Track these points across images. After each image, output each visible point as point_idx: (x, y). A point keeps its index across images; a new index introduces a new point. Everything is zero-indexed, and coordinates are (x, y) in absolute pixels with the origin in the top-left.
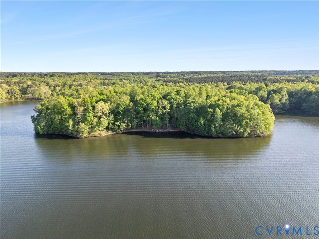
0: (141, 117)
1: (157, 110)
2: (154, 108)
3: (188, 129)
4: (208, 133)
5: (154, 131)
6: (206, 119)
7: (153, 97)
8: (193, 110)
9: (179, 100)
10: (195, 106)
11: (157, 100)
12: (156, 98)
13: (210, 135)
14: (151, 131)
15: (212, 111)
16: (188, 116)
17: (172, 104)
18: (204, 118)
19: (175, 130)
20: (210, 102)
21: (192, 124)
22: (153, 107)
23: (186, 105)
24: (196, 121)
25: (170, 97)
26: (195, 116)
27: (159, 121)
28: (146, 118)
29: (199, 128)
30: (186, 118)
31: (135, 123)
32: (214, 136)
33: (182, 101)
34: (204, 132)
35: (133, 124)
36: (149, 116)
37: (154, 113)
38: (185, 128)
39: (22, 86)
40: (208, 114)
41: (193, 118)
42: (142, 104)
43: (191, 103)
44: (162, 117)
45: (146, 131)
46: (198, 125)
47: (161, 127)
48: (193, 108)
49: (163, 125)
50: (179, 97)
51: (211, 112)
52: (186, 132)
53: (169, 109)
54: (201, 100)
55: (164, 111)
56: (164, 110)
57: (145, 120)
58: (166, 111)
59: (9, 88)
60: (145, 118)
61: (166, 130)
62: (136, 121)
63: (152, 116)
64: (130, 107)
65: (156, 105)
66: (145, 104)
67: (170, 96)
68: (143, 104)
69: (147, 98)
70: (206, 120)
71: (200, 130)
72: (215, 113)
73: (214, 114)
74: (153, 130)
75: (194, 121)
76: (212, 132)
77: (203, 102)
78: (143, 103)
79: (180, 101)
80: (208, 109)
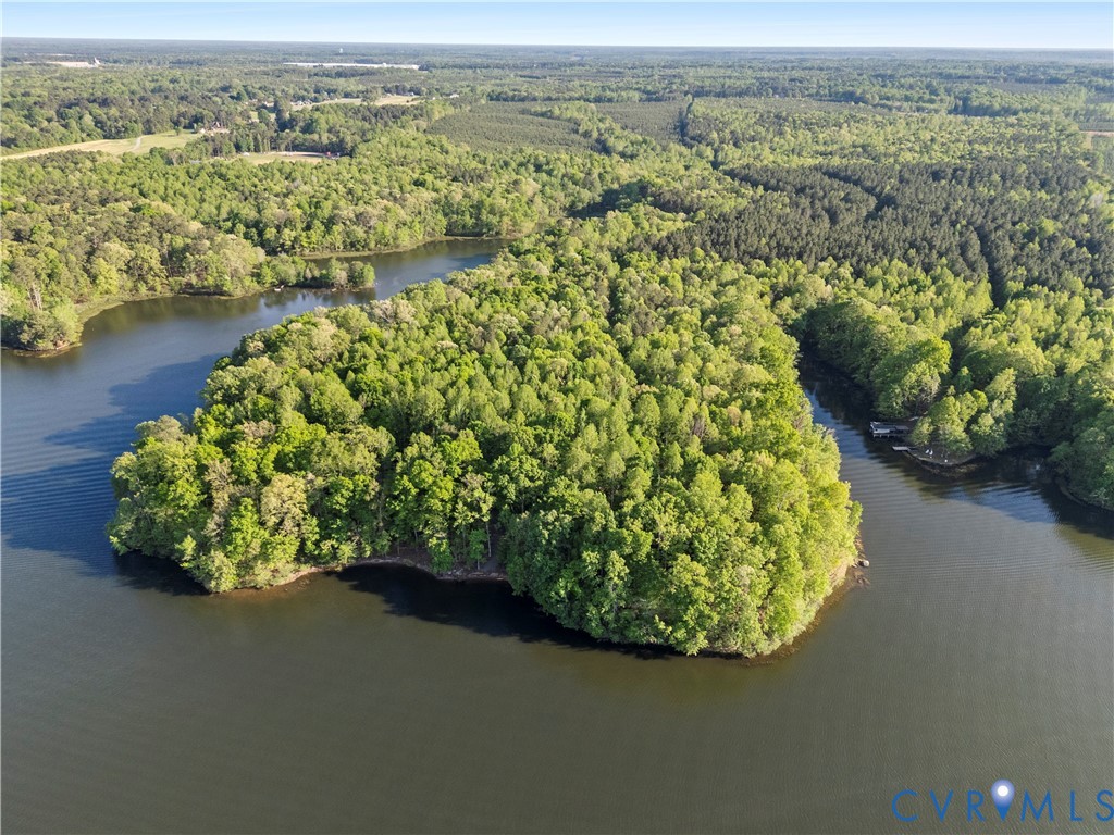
1: (448, 514)
2: (441, 508)
22: (434, 504)
35: (377, 547)
39: (171, 244)
42: (405, 490)
51: (592, 563)
59: (129, 254)
65: (449, 496)
66: (414, 492)
68: (409, 491)
78: (410, 485)
80: (585, 555)
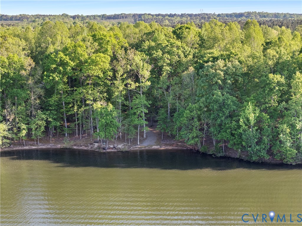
0: (59, 106)
1: (109, 83)
2: (101, 75)
3: (209, 140)
4: (270, 152)
5: (99, 147)
6: (263, 106)
7: (100, 44)
8: (222, 80)
9: (180, 52)
10: (229, 68)
11: (110, 52)
12: (109, 48)
13: (277, 158)
14: (89, 148)
15: (283, 80)
16: (207, 98)
17: (159, 64)
18: (258, 104)
19: (167, 145)
20: (275, 53)
21: (220, 125)
22: (96, 72)
23: (202, 67)
24: (231, 116)
25: (153, 44)
26: (228, 99)
27: (115, 114)
28: (76, 108)
29: (240, 135)
30: (202, 105)
31: (40, 122)
32: (291, 161)
33: (191, 57)
34: (258, 147)
35: (33, 127)
36: (83, 101)
37: (101, 92)
38: (197, 137)
40: (271, 90)
41: (223, 105)
42: (63, 64)
43: (215, 59)
44: (127, 103)
45: (75, 147)
46: (239, 127)
47: (123, 137)
48: (222, 73)
49: (128, 130)
50: (179, 43)
51: (279, 84)
52: (201, 150)
53: (148, 80)
54: (248, 50)
55: (133, 86)
56: (133, 83)
57: (74, 115)
58: (137, 84)
60: (73, 107)
61: (139, 146)
62: (43, 116)
63: (95, 100)
64: (23, 72)
65: (107, 66)
66: (72, 64)
67: (155, 40)
68: (67, 64)
69: (79, 46)
70: (265, 110)
71: (244, 143)
72: (291, 88)
73: (288, 93)
74: (96, 145)
75: (227, 112)
76: (283, 150)
77: (253, 58)
78: (67, 59)
79: (182, 55)
80: (271, 76)
